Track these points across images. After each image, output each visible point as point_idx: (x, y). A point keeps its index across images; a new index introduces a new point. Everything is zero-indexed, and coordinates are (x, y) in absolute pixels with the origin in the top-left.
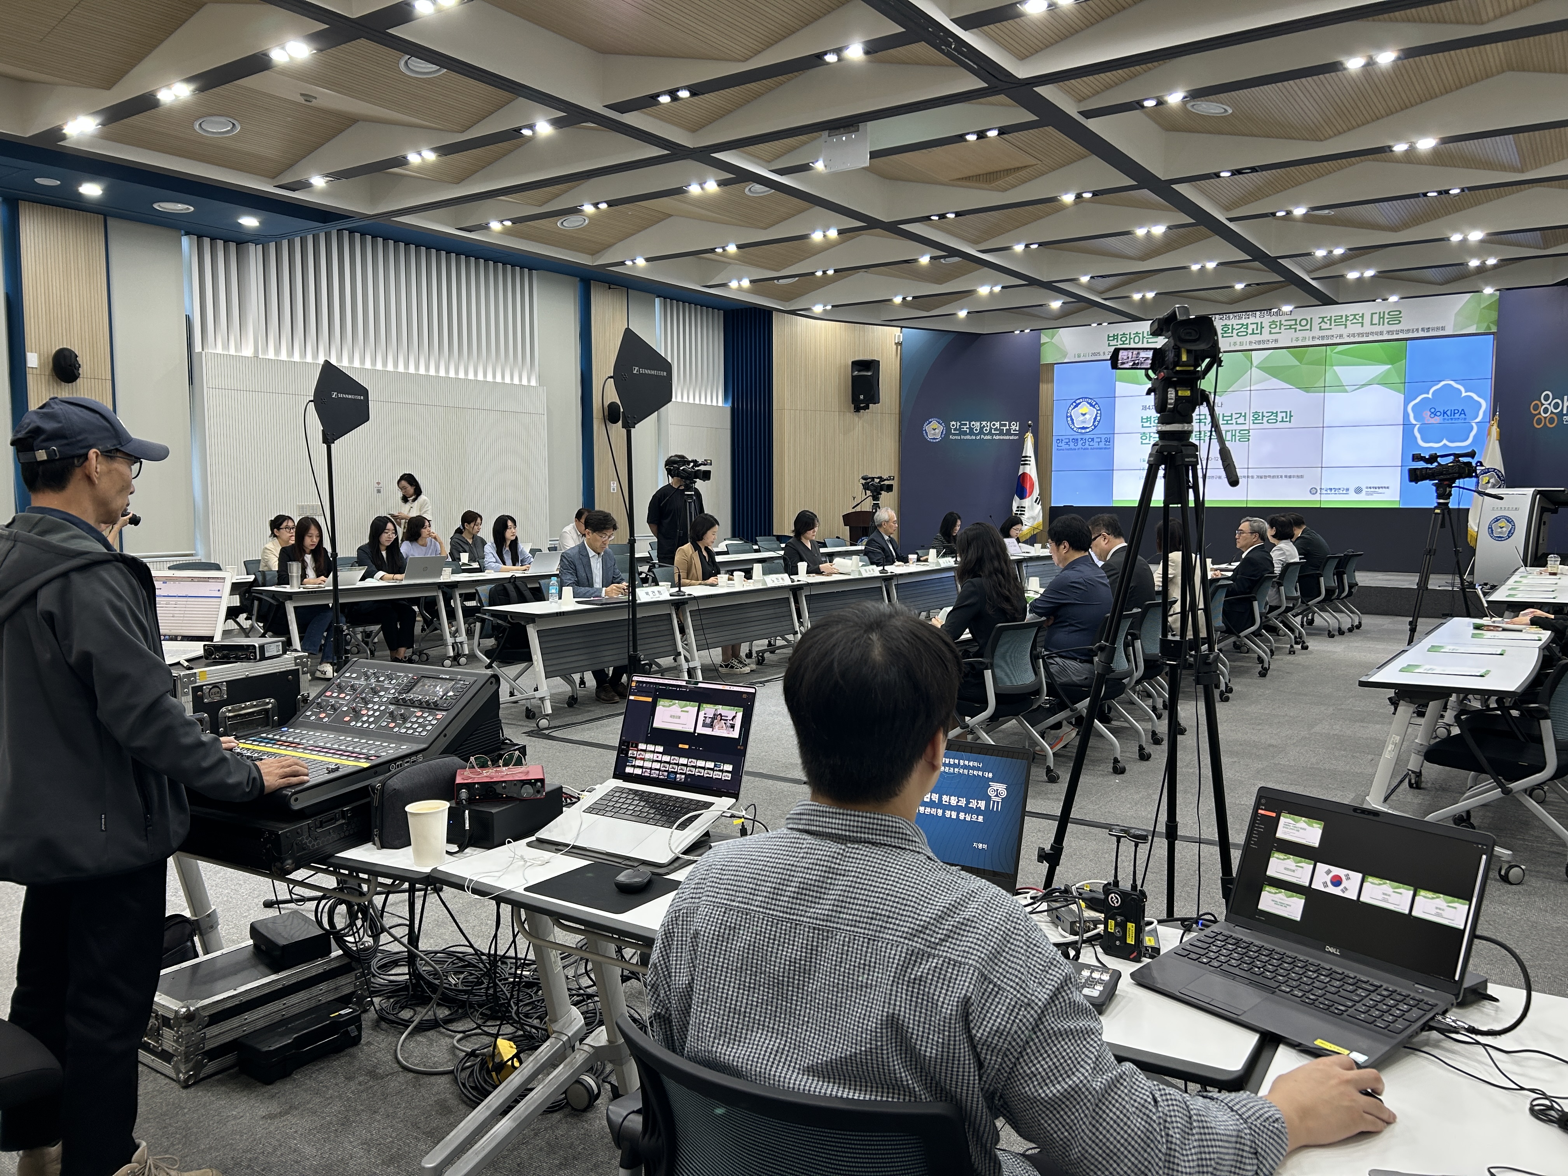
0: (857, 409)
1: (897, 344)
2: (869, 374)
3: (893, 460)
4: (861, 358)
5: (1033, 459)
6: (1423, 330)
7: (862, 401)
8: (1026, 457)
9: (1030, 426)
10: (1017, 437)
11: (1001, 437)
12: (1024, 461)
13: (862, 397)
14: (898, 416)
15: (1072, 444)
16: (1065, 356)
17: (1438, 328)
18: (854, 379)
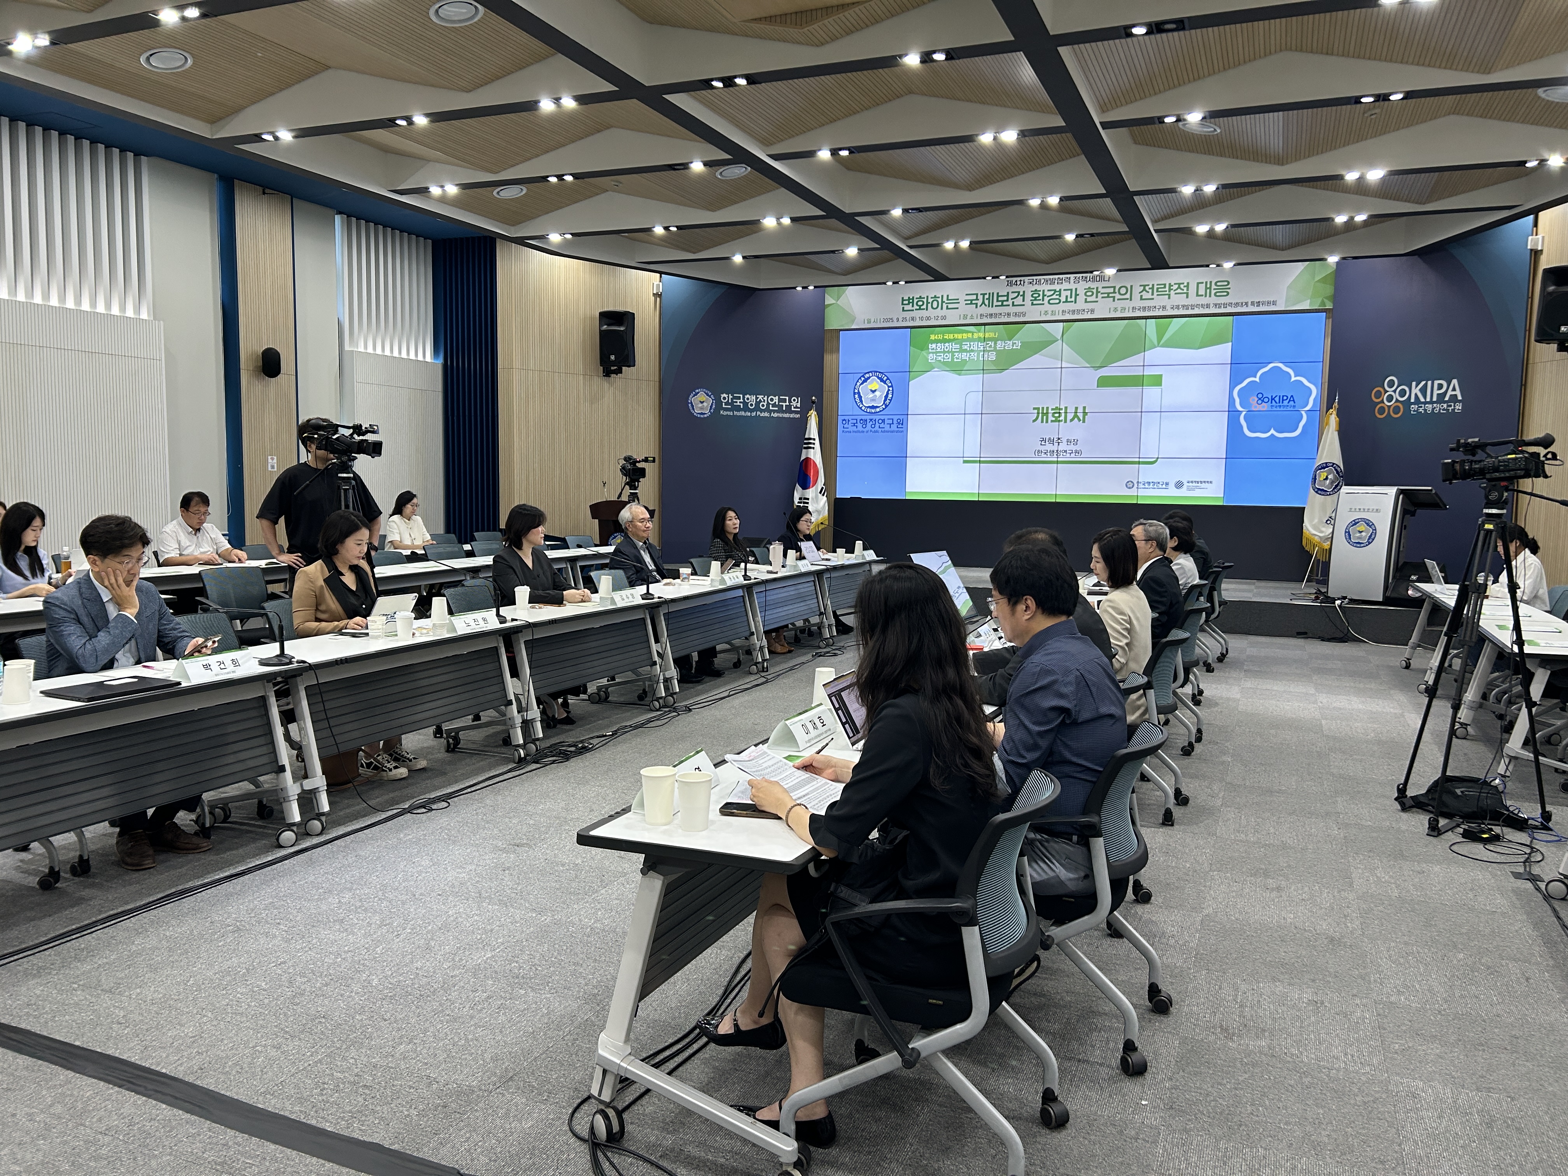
0: (607, 373)
1: (656, 295)
2: (622, 329)
3: (652, 440)
4: (611, 308)
5: (817, 442)
6: (1253, 303)
7: (613, 363)
8: (810, 439)
9: (813, 402)
10: (798, 416)
11: (781, 415)
12: (807, 444)
13: (613, 357)
14: (657, 384)
15: (859, 425)
16: (853, 321)
17: (1269, 303)
18: (602, 334)
